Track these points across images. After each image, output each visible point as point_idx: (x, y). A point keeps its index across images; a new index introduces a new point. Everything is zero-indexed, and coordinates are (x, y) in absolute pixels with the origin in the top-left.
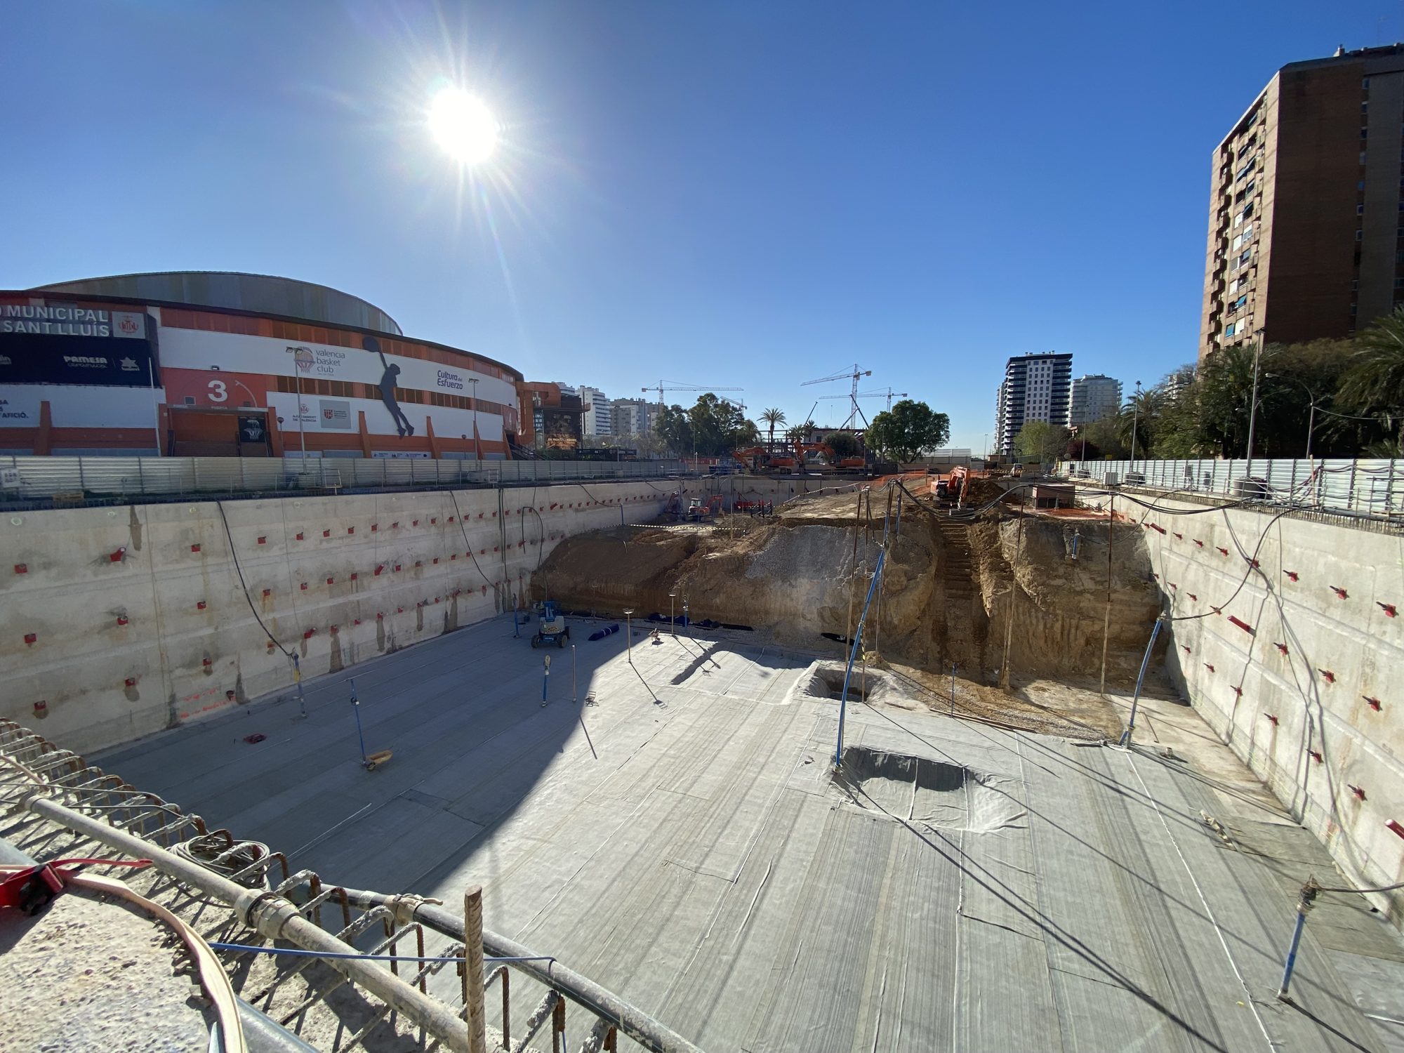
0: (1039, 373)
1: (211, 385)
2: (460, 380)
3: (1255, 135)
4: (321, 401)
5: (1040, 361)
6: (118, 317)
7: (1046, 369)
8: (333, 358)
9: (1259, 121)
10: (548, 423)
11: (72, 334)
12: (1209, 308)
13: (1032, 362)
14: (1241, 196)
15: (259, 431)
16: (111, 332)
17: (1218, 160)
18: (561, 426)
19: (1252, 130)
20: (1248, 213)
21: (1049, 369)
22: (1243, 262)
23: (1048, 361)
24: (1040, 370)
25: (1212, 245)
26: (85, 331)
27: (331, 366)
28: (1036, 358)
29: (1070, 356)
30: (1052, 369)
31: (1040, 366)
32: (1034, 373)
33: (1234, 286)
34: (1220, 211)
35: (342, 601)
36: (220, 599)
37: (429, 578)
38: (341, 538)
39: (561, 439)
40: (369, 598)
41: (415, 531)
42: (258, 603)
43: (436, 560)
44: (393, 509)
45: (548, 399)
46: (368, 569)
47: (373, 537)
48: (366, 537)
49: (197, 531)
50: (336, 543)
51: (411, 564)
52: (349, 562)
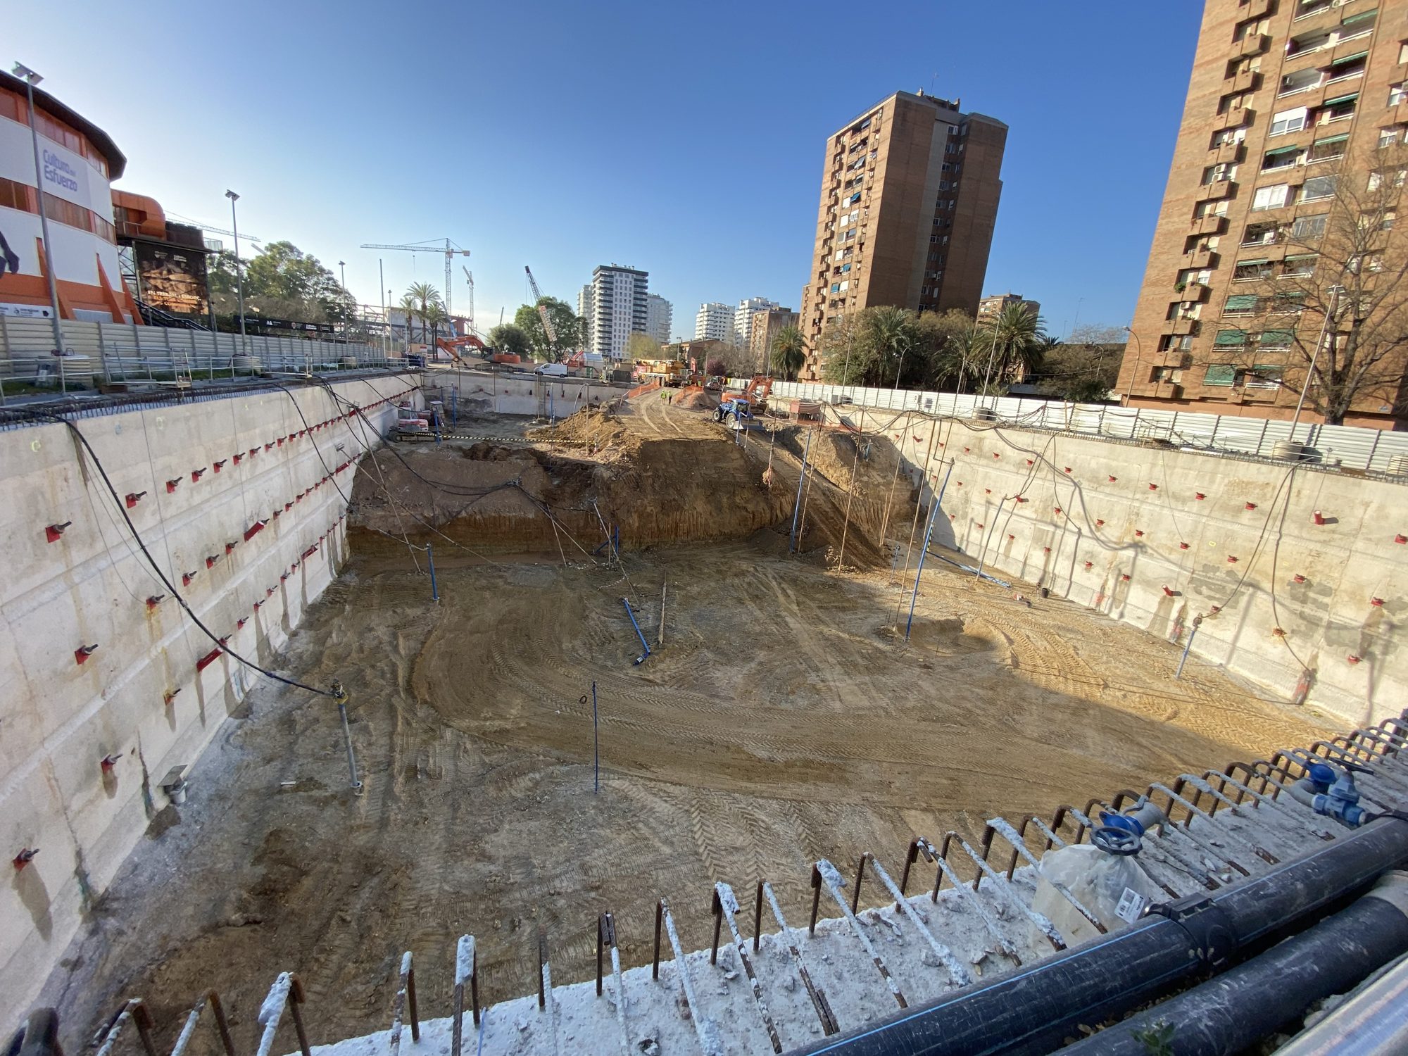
0: (624, 285)
2: (73, 173)
3: (867, 138)
5: (623, 274)
7: (628, 282)
9: (872, 128)
10: (145, 265)
12: (818, 267)
13: (618, 273)
14: (849, 184)
17: (831, 149)
18: (170, 273)
19: (864, 134)
20: (857, 199)
22: (848, 237)
23: (630, 274)
24: (624, 282)
25: (823, 217)
31: (624, 278)
32: (619, 284)
33: (839, 255)
34: (832, 191)
35: (222, 594)
36: (100, 633)
37: (285, 536)
38: (209, 482)
39: (172, 294)
40: (244, 581)
41: (267, 460)
42: (145, 626)
43: (288, 506)
44: (247, 425)
45: (144, 224)
46: (238, 532)
47: (236, 475)
48: (230, 477)
49: (48, 496)
50: (206, 492)
51: (270, 516)
52: (221, 524)
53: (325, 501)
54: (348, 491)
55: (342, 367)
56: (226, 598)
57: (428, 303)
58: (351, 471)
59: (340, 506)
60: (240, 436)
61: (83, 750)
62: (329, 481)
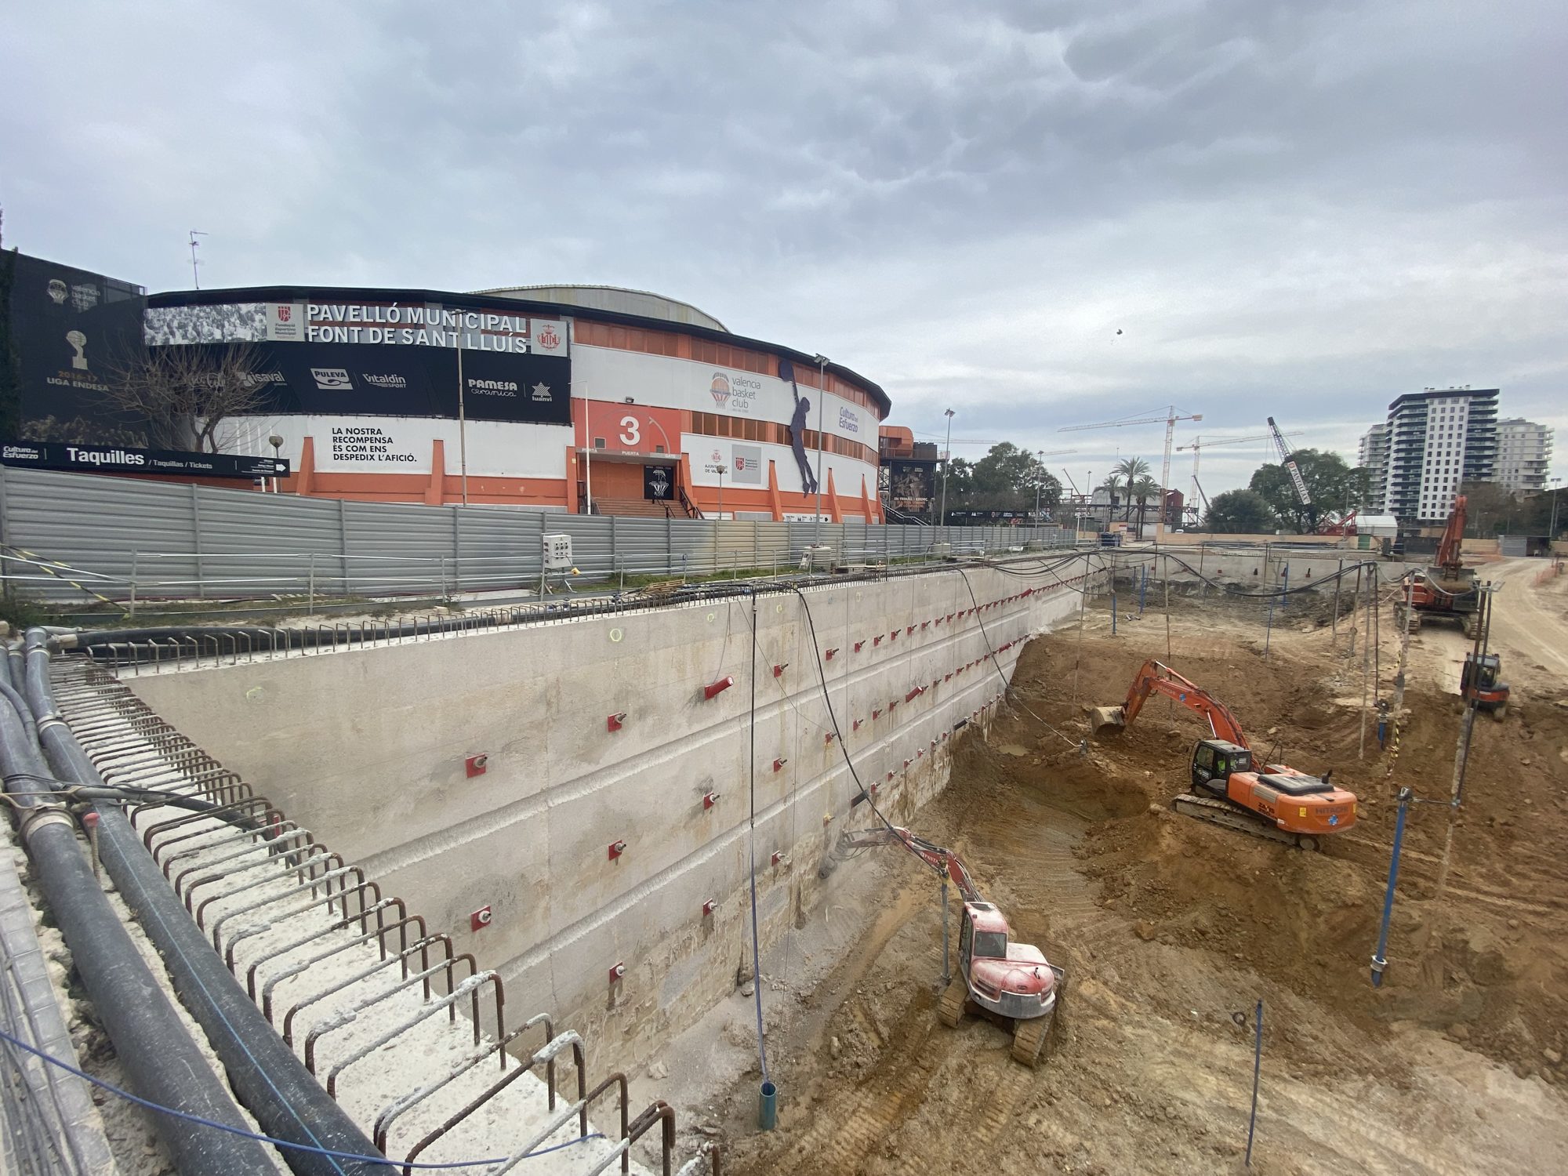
0: (1448, 415)
1: (623, 423)
2: (856, 420)
4: (733, 446)
5: (1449, 400)
6: (538, 325)
7: (1457, 410)
8: (750, 390)
10: (896, 478)
11: (483, 348)
13: (1436, 401)
15: (665, 485)
16: (528, 348)
18: (910, 482)
21: (1462, 409)
23: (1462, 400)
24: (1448, 411)
26: (499, 346)
27: (747, 400)
28: (1443, 395)
31: (1449, 405)
32: (1438, 415)
35: (881, 745)
36: (792, 752)
37: (941, 704)
38: (886, 647)
39: (909, 499)
40: (900, 738)
41: (936, 633)
42: (821, 755)
43: (948, 677)
44: (923, 602)
45: (900, 448)
46: (902, 693)
47: (908, 643)
48: (903, 644)
49: (780, 643)
50: (882, 655)
51: (930, 684)
52: (889, 684)
53: (984, 678)
54: (1008, 671)
55: (1026, 550)
56: (883, 749)
57: (1136, 479)
58: (1015, 651)
59: (999, 685)
60: (916, 611)
61: (764, 840)
62: (990, 660)
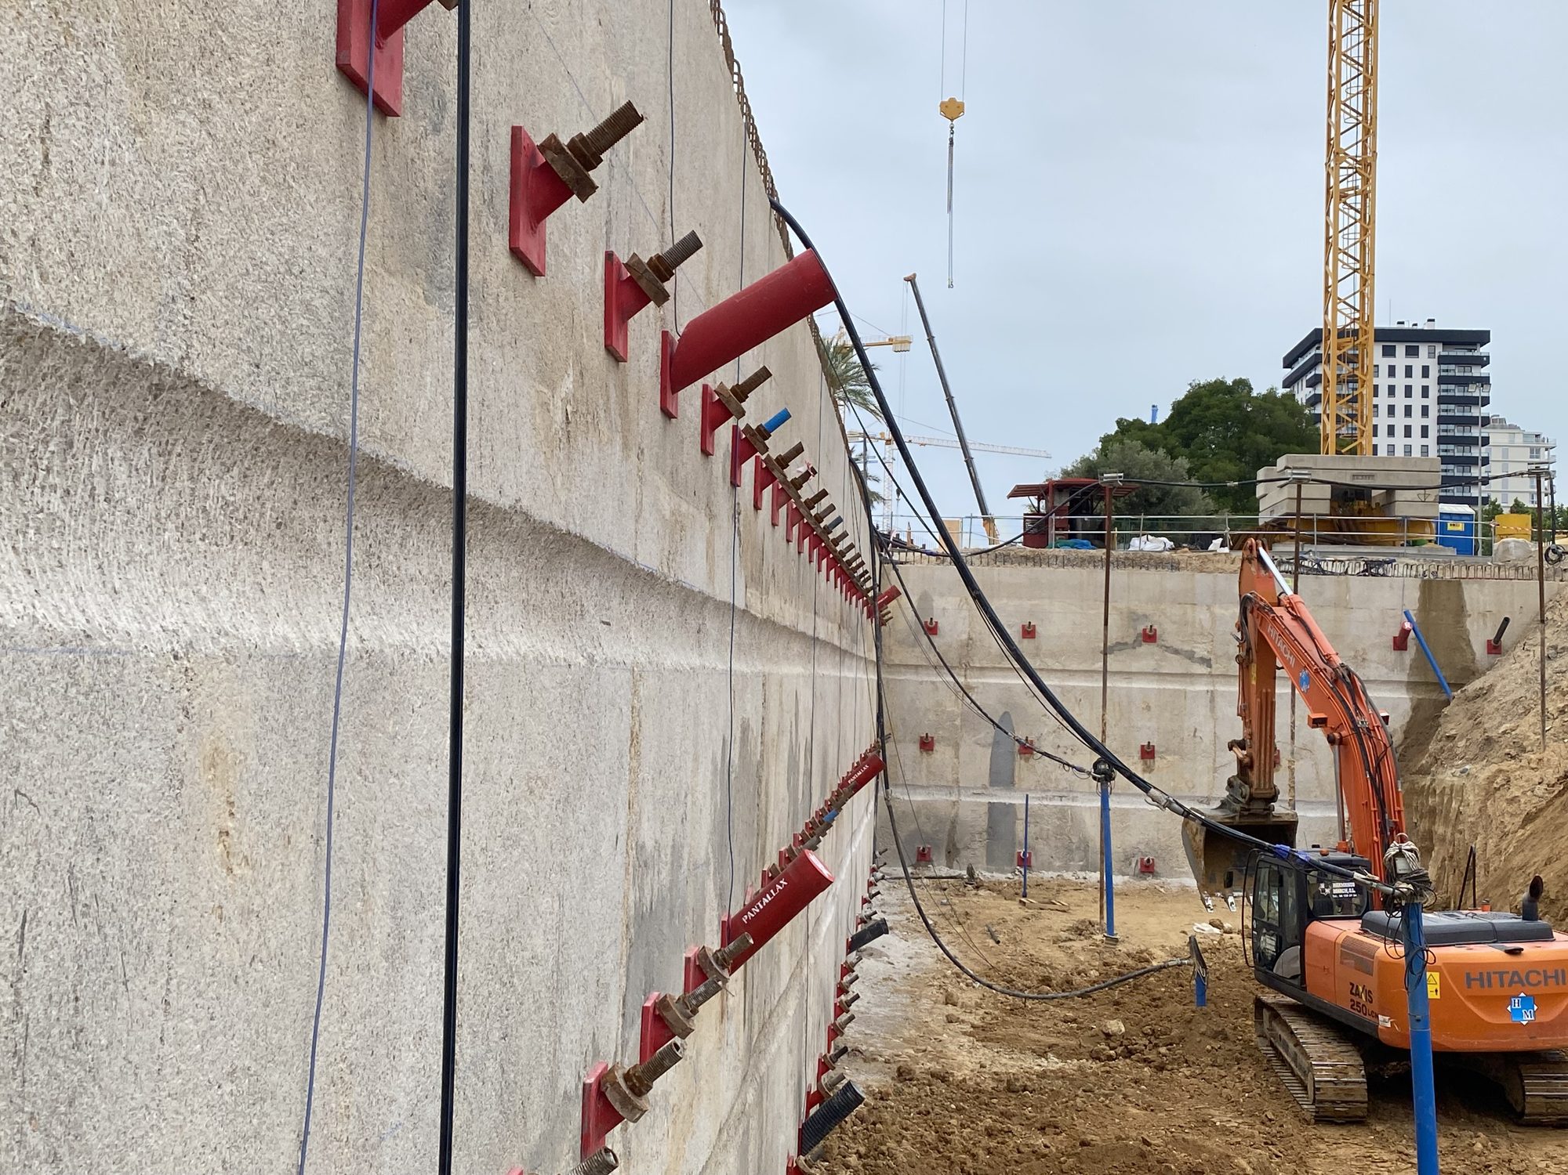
0: (1400, 381)
5: (1401, 349)
7: (1417, 372)
21: (1426, 371)
23: (1423, 349)
24: (1400, 371)
28: (1389, 336)
29: (1482, 337)
30: (1434, 373)
31: (1400, 360)
32: (1385, 381)
